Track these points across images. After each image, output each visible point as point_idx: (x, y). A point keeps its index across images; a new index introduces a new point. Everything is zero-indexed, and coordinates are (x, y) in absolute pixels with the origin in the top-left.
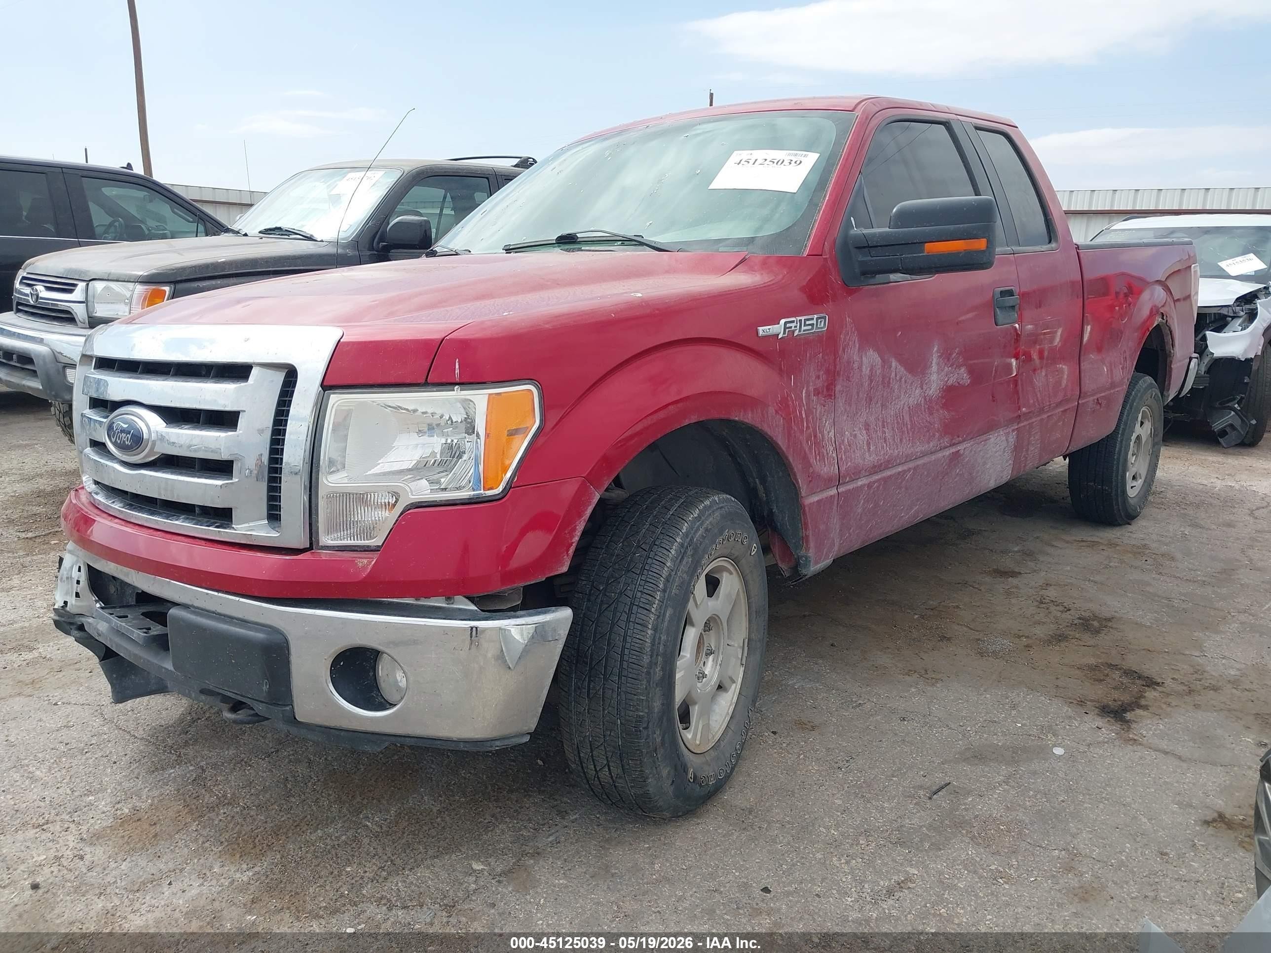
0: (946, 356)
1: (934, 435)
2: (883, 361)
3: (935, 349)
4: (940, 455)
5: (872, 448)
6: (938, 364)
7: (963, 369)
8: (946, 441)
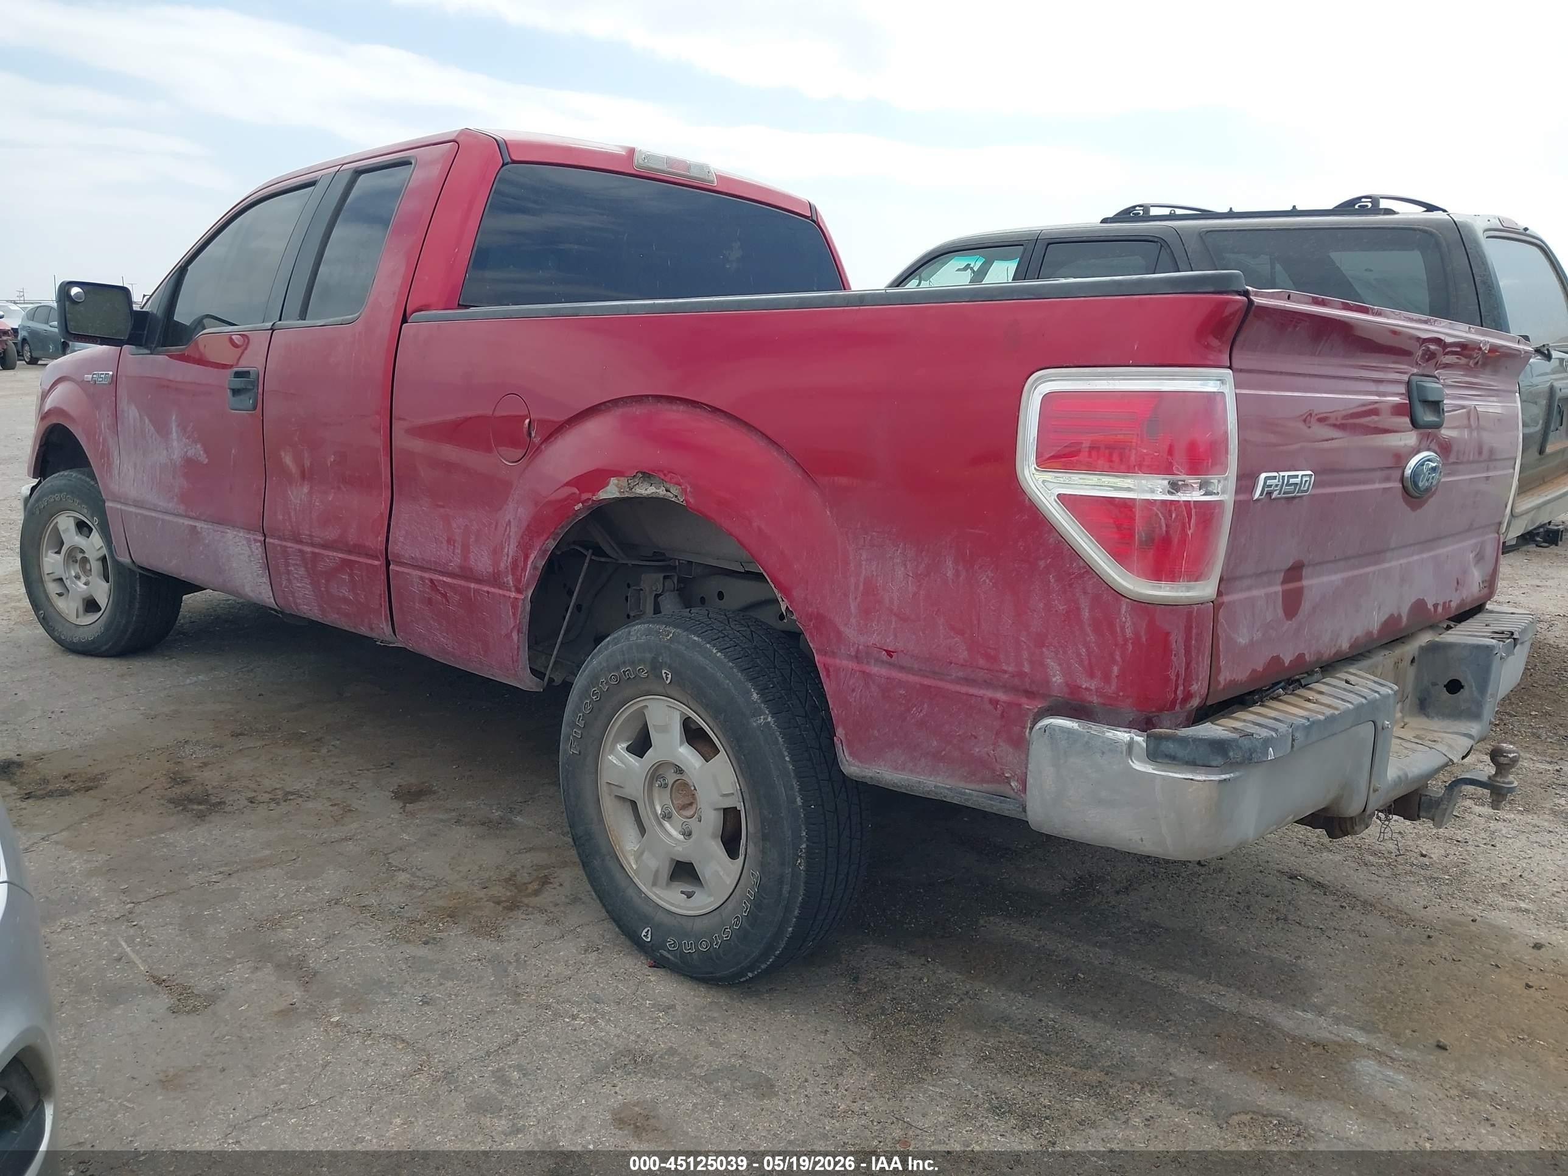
0: (183, 427)
1: (173, 498)
2: (140, 415)
3: (174, 418)
4: (181, 521)
5: (135, 484)
6: (177, 432)
7: (199, 446)
8: (181, 509)
